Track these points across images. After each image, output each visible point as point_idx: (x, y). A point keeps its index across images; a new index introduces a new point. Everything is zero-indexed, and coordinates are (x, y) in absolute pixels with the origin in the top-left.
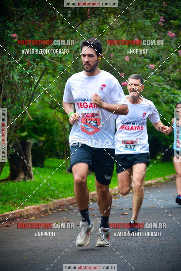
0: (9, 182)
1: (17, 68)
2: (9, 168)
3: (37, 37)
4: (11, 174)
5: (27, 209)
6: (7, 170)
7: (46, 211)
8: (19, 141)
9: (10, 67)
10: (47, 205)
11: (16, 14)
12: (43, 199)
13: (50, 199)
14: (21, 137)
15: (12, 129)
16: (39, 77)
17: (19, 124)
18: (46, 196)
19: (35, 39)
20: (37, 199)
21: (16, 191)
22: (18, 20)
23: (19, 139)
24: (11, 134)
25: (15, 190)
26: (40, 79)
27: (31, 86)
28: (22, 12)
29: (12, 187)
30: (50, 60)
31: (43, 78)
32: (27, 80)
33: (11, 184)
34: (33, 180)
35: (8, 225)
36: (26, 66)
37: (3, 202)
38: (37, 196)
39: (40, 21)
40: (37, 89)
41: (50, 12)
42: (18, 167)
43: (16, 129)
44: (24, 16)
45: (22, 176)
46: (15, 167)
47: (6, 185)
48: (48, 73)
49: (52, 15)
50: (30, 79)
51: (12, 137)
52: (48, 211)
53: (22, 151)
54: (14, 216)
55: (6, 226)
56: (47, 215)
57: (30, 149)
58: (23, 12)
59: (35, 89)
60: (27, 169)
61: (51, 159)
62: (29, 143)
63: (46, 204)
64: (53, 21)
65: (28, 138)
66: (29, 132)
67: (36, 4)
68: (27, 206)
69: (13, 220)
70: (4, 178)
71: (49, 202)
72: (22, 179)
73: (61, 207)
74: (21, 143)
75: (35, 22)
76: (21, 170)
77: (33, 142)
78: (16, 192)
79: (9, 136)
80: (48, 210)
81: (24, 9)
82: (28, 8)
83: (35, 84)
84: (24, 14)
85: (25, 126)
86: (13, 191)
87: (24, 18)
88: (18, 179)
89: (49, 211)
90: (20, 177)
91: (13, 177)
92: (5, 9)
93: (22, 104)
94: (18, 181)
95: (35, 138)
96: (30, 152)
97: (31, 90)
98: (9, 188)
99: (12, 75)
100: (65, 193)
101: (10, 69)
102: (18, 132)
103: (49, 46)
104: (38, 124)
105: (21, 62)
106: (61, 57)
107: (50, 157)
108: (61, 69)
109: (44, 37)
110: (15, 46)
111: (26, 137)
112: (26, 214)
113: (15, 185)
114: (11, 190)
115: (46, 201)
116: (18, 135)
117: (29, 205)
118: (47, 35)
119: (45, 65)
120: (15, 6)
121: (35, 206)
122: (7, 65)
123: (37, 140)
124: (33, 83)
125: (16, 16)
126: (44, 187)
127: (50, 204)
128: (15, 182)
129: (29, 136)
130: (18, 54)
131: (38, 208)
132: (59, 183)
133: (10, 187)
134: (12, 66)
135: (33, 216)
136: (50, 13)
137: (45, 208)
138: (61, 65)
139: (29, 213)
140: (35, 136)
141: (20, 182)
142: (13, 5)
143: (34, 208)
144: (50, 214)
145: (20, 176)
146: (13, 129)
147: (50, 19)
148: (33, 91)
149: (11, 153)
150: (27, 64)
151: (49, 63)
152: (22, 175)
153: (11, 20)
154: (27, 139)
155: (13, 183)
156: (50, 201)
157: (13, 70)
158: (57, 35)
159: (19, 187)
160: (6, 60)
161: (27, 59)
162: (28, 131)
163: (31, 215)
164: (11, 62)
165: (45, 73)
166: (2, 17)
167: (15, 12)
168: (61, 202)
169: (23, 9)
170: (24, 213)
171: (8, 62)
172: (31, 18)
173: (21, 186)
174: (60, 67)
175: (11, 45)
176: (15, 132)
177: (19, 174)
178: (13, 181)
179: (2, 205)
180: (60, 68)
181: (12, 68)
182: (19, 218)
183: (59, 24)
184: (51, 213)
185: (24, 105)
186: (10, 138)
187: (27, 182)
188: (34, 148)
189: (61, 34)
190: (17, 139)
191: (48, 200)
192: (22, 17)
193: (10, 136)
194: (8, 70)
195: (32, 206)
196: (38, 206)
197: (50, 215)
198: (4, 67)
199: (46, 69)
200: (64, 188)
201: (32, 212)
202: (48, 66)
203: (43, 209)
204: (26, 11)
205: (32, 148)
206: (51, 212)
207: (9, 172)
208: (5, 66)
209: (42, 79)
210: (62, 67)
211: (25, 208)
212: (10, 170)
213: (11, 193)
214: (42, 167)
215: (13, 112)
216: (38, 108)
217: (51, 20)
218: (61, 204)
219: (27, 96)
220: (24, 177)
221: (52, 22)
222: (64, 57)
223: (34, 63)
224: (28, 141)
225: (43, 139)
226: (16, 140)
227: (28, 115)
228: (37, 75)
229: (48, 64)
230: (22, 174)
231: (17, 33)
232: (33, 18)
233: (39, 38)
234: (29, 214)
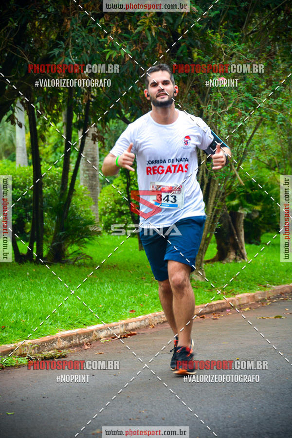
0: (216, 262)
1: (225, 120)
2: (216, 245)
3: (251, 80)
4: (218, 253)
5: (239, 298)
6: (213, 248)
7: (263, 300)
8: (228, 212)
9: (216, 119)
10: (264, 293)
11: (225, 51)
12: (259, 285)
13: (268, 285)
14: (230, 207)
15: (219, 197)
16: (253, 129)
17: (227, 191)
18: (263, 281)
19: (247, 82)
20: (251, 285)
21: (225, 275)
22: (227, 59)
23: (228, 209)
24: (218, 203)
25: (224, 273)
26: (254, 132)
27: (242, 142)
28: (231, 50)
29: (220, 269)
30: (267, 109)
31: (258, 130)
32: (237, 134)
33: (219, 266)
34: (246, 260)
35: (216, 317)
36: (236, 117)
37: (208, 288)
38: (252, 281)
39: (255, 59)
40: (249, 146)
41: (268, 47)
42: (226, 244)
43: (223, 197)
44: (234, 53)
45: (232, 256)
46: (223, 244)
47: (212, 267)
48: (264, 124)
49: (270, 50)
50: (241, 133)
51: (218, 207)
52: (266, 300)
53: (231, 224)
54: (223, 306)
55: (213, 319)
56: (264, 305)
57: (242, 221)
58: (234, 48)
59: (247, 145)
60: (238, 246)
61: (269, 234)
62: (241, 214)
63: (263, 291)
64: (271, 58)
65: (240, 208)
66: (240, 200)
67: (251, 38)
68: (239, 294)
69: (222, 311)
70: (209, 259)
71: (267, 290)
72: (232, 260)
73: (282, 295)
74: (231, 214)
75: (248, 60)
76: (231, 248)
77: (246, 213)
78: (224, 276)
79: (215, 206)
80: (266, 298)
81: (235, 46)
82: (240, 44)
83: (248, 139)
84: (235, 51)
85: (235, 193)
86: (221, 275)
87: (234, 56)
88: (227, 259)
89: (268, 301)
90: (230, 257)
91: (222, 256)
92: (212, 46)
93: (231, 165)
94: (227, 262)
95: (248, 207)
96: (242, 225)
97: (242, 147)
98: (217, 272)
99: (218, 129)
100: (288, 278)
101: (216, 121)
102: (226, 199)
103: (266, 90)
104: (252, 190)
105: (230, 112)
106: (281, 104)
107: (268, 231)
108: (281, 119)
109: (260, 79)
110: (223, 92)
111: (237, 206)
112: (237, 303)
113: (224, 267)
114: (218, 274)
115: (263, 288)
116: (227, 204)
117: (242, 293)
118: (264, 77)
119: (260, 115)
120: (223, 41)
121: (249, 294)
122: (213, 117)
123: (251, 210)
124: (245, 138)
125: (225, 54)
126: (261, 270)
127: (268, 292)
128: (224, 264)
129: (241, 205)
130: (226, 103)
131: (254, 297)
132: (279, 265)
133: (217, 270)
134: (219, 118)
135: (246, 306)
136: (268, 49)
137: (262, 296)
138: (281, 114)
139: (242, 302)
140: (248, 205)
141: (230, 263)
142: (222, 40)
143: (248, 297)
144: (268, 304)
145: (229, 256)
146: (220, 196)
147: (268, 56)
148: (245, 149)
149: (217, 227)
150: (237, 114)
151: (266, 112)
152: (232, 254)
153: (218, 59)
154: (238, 209)
155: (222, 264)
156: (269, 287)
157: (219, 123)
158: (277, 76)
159: (229, 270)
160: (211, 111)
161: (237, 109)
162: (239, 198)
163: (244, 305)
164: (217, 112)
165: (261, 124)
166: (207, 56)
167: (223, 49)
168: (282, 289)
169: (233, 45)
170: (235, 303)
171: (214, 113)
172: (244, 56)
173: (231, 269)
174: (279, 116)
175: (217, 91)
176: (223, 200)
177: (229, 253)
178: (221, 263)
179: (208, 293)
180: (280, 118)
181: (218, 121)
182: (229, 308)
183: (280, 62)
184: (270, 303)
185: (233, 166)
186: (216, 208)
187: (238, 263)
188: (248, 220)
189: (282, 74)
190: (225, 210)
191: (265, 287)
192: (232, 56)
193: (217, 205)
194: (213, 123)
195: (246, 294)
196: (253, 294)
197: (268, 306)
198: (208, 119)
199: (261, 120)
200: (287, 271)
201: (245, 302)
202: (265, 116)
203: (260, 298)
204: (237, 47)
205: (244, 220)
206: (270, 302)
207: (217, 251)
208: (210, 117)
209: (257, 133)
210: (283, 116)
211: (236, 296)
212: (218, 248)
213: (218, 277)
214: (257, 244)
215: (220, 176)
216: (252, 169)
217: (268, 57)
218: (282, 292)
219: (238, 155)
220: (235, 257)
221: (271, 60)
222: (285, 103)
223: (246, 112)
224: (239, 211)
225: (258, 208)
226: (224, 210)
227: (238, 179)
228: (251, 128)
229: (264, 114)
230: (232, 253)
231: (225, 75)
232: (246, 56)
233: (253, 80)
234: (242, 304)
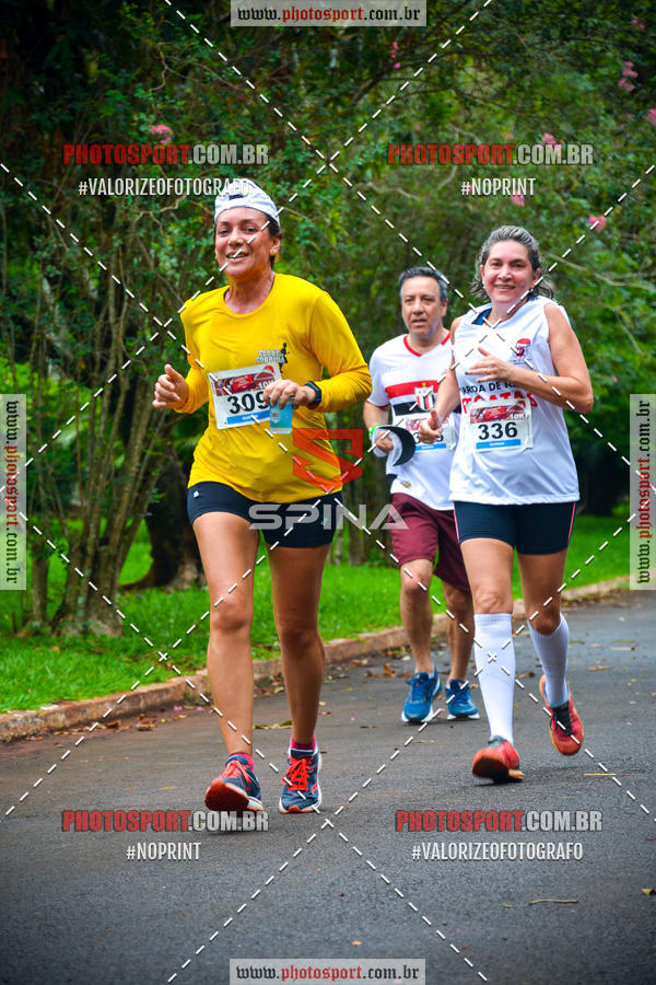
0: (148, 591)
1: (170, 233)
2: (149, 547)
3: (232, 134)
4: (154, 566)
5: (204, 677)
6: (143, 554)
9: (149, 231)
10: (267, 665)
11: (166, 60)
12: (256, 644)
15: (156, 425)
18: (264, 636)
19: (225, 139)
21: (172, 621)
22: (172, 80)
24: (153, 442)
25: (169, 617)
28: (184, 56)
29: (159, 606)
32: (201, 269)
33: (156, 598)
35: (146, 726)
36: (198, 226)
37: (129, 653)
39: (242, 81)
41: (273, 52)
42: (175, 543)
43: (167, 425)
44: (190, 67)
45: (189, 573)
46: (166, 544)
47: (139, 600)
49: (278, 62)
50: (211, 267)
51: (155, 449)
52: (272, 682)
54: (166, 697)
55: (141, 730)
56: (267, 694)
58: (189, 53)
63: (263, 660)
64: (282, 81)
67: (230, 30)
69: (163, 711)
70: (133, 581)
71: (275, 655)
72: (190, 583)
75: (226, 85)
76: (186, 554)
78: (170, 624)
79: (147, 448)
80: (272, 677)
81: (192, 46)
84: (191, 59)
86: (160, 620)
87: (191, 74)
88: (176, 582)
89: (276, 684)
90: (183, 576)
91: (163, 575)
92: (134, 47)
94: (177, 589)
98: (150, 612)
99: (153, 256)
101: (148, 236)
102: (175, 432)
105: (182, 213)
106: (308, 195)
108: (308, 233)
109: (255, 132)
112: (201, 690)
113: (169, 603)
114: (155, 618)
115: (263, 651)
116: (177, 444)
118: (265, 127)
120: (162, 35)
122: (140, 224)
125: (166, 67)
126: (259, 607)
127: (277, 661)
128: (169, 593)
133: (152, 607)
134: (156, 227)
136: (272, 57)
137: (260, 673)
138: (308, 220)
141: (183, 590)
142: (158, 32)
144: (276, 691)
145: (182, 573)
146: (160, 424)
147: (274, 76)
149: (153, 501)
150: (200, 219)
152: (190, 570)
153: (150, 80)
155: (163, 595)
157: (157, 241)
159: (181, 607)
160: (134, 209)
161: (200, 204)
164: (151, 213)
166: (124, 71)
167: (161, 53)
169: (186, 45)
170: (195, 690)
171: (142, 213)
172: (214, 74)
173: (186, 605)
174: (303, 226)
176: (166, 433)
177: (180, 568)
178: (163, 590)
179: (128, 665)
180: (306, 230)
181: (153, 234)
182: (181, 703)
183: (303, 91)
184: (281, 689)
186: (149, 452)
187: (204, 592)
189: (308, 122)
190: (171, 458)
191: (270, 648)
192: (185, 71)
193: (151, 447)
194: (142, 239)
197: (277, 695)
198: (128, 230)
204: (197, 50)
206: (280, 686)
207: (151, 560)
208: (133, 226)
210: (312, 226)
211: (198, 672)
212: (153, 554)
213: (154, 625)
217: (275, 79)
220: (196, 576)
221: (280, 85)
222: (317, 194)
226: (168, 460)
230: (188, 566)
231: (168, 120)
232: (220, 74)
233: (237, 135)
